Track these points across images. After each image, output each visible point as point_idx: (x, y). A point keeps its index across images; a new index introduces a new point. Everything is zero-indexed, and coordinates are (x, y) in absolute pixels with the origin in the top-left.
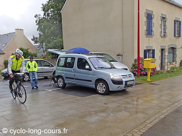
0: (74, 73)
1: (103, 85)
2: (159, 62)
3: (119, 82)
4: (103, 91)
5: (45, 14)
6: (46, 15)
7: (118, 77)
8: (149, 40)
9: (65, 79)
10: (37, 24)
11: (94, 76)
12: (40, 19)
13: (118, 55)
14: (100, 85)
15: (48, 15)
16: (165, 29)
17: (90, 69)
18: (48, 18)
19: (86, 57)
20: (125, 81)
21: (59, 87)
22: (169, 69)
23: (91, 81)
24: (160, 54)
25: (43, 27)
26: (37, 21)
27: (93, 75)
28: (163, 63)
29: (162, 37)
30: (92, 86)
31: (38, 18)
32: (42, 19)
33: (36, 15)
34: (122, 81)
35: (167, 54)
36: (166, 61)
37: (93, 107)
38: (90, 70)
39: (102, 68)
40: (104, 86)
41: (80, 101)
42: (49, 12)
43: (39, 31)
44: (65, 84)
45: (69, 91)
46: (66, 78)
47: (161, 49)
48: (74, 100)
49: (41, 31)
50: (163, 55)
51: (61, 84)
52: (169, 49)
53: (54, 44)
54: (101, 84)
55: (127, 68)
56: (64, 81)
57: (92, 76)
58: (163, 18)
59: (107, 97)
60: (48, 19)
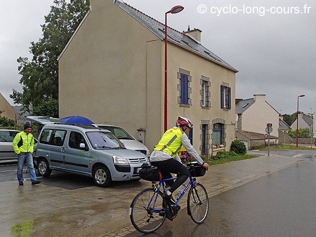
0: (64, 154)
1: (103, 172)
2: (200, 143)
3: (126, 169)
4: (103, 181)
5: (35, 58)
6: (37, 59)
7: (124, 161)
8: (184, 111)
9: (50, 162)
10: (21, 73)
11: (91, 159)
12: (26, 64)
13: (138, 130)
14: (99, 172)
15: (41, 60)
16: (207, 97)
17: (86, 149)
18: (40, 64)
19: (83, 131)
20: (134, 168)
21: (40, 175)
22: (215, 154)
23: (87, 166)
24: (200, 132)
25: (31, 78)
26: (21, 67)
27: (90, 157)
28: (206, 145)
29: (203, 108)
30: (88, 174)
31: (22, 62)
32: (29, 65)
33: (20, 58)
34: (129, 166)
35: (210, 131)
36: (210, 142)
37: (80, 202)
38: (86, 151)
39: (103, 147)
40: (105, 174)
41: (66, 194)
42: (43, 55)
43: (22, 83)
44: (49, 171)
45: (54, 181)
46: (51, 160)
47: (203, 125)
48: (57, 193)
49: (26, 83)
50: (206, 133)
51: (43, 171)
52: (214, 125)
53: (43, 108)
54: (101, 170)
55: (146, 149)
56: (48, 165)
57: (89, 159)
58: (205, 83)
59: (108, 190)
60: (40, 66)
